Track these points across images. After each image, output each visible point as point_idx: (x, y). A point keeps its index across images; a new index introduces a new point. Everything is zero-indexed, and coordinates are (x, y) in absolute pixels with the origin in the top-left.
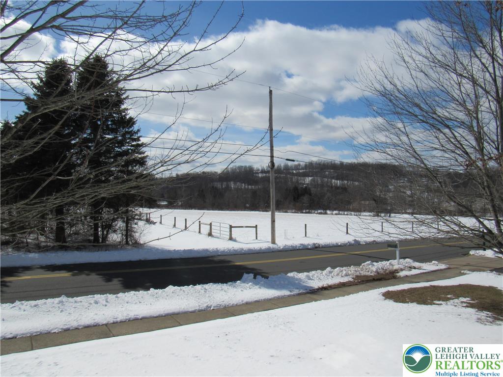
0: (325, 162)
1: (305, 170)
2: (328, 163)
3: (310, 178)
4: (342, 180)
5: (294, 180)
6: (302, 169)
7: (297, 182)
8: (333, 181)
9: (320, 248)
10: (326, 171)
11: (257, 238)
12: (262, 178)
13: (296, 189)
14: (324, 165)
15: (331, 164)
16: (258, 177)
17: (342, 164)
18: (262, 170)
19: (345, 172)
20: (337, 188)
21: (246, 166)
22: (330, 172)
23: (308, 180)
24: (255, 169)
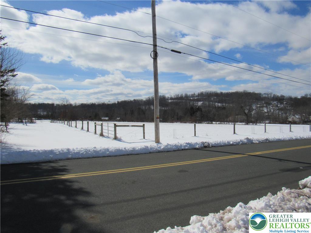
0: (211, 92)
1: (198, 98)
2: (213, 93)
3: (201, 102)
4: (222, 103)
5: (191, 103)
6: (196, 97)
7: (193, 104)
8: (216, 104)
9: (209, 147)
10: (211, 98)
11: (144, 138)
12: (171, 102)
13: (192, 108)
14: (210, 93)
15: (215, 93)
16: (169, 102)
17: (222, 93)
18: (171, 98)
19: (224, 98)
20: (219, 107)
21: (161, 96)
22: (214, 98)
23: (200, 103)
24: (167, 97)
